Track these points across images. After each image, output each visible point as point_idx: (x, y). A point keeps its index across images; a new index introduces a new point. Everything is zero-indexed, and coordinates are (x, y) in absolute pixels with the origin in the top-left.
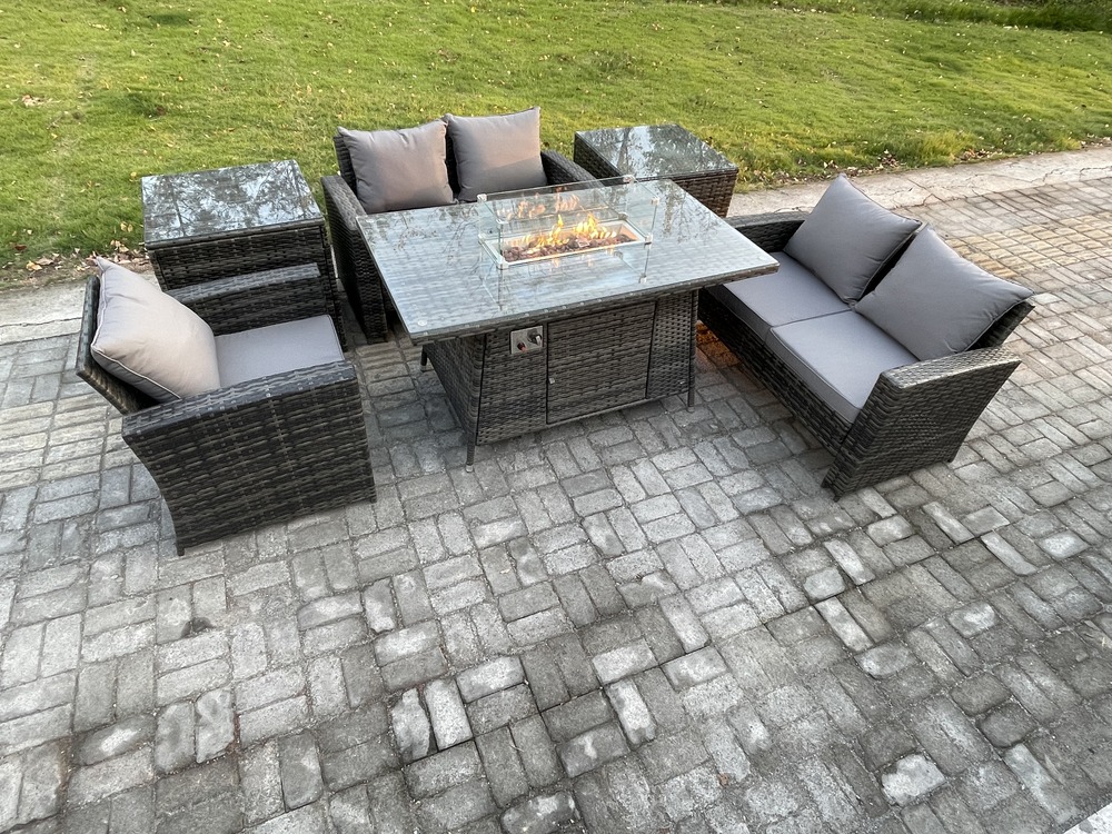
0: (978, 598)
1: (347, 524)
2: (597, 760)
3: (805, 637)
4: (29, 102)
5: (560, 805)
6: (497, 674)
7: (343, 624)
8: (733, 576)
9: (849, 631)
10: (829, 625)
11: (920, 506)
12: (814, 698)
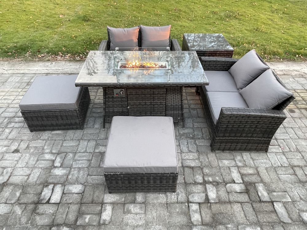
0: (257, 224)
1: (66, 136)
2: (87, 223)
3: (178, 213)
6: (76, 189)
7: (48, 162)
9: (196, 216)
10: (189, 212)
11: (254, 183)
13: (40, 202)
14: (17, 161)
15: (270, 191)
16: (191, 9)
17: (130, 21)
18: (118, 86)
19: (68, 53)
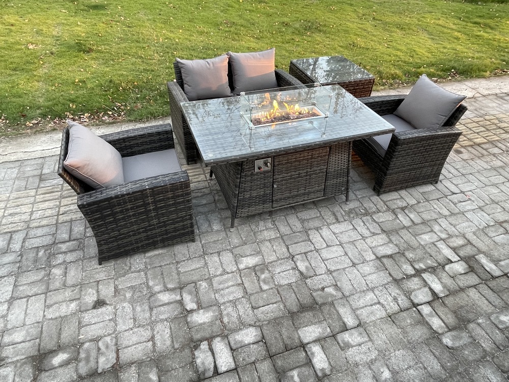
0: (507, 307)
1: (174, 254)
3: (411, 324)
4: (31, 47)
6: (248, 336)
7: (172, 306)
8: (372, 290)
9: (435, 322)
10: (424, 318)
11: (474, 256)
12: (416, 357)
13: (202, 377)
14: (113, 320)
16: (249, 20)
19: (83, 112)
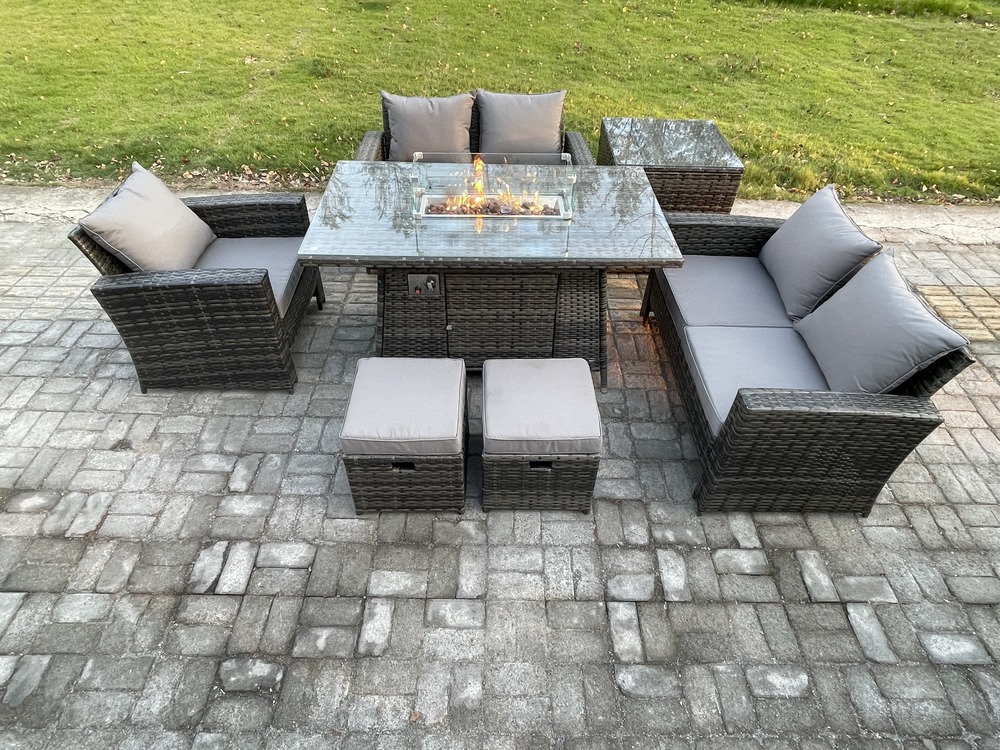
0: (801, 662)
1: (262, 405)
2: (322, 652)
3: (577, 627)
4: (248, 61)
5: (269, 674)
6: (292, 554)
7: (213, 476)
8: (543, 548)
9: (627, 639)
10: (609, 626)
11: (794, 550)
12: (548, 685)
13: (189, 590)
14: (126, 474)
15: (837, 573)
16: (623, 45)
17: (448, 78)
18: (423, 266)
19: (269, 167)
